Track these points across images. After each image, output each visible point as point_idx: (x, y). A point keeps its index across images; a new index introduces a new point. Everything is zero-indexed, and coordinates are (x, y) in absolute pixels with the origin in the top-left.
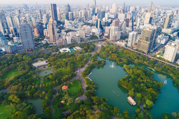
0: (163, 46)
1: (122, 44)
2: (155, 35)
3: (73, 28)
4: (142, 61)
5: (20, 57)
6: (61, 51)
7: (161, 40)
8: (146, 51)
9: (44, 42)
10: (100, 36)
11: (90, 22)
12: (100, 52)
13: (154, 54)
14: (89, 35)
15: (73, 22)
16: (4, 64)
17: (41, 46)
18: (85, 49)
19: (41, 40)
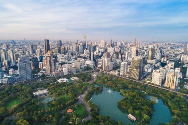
0: (150, 74)
1: (116, 73)
2: (142, 65)
3: (67, 61)
4: (135, 86)
5: (19, 88)
6: (60, 80)
7: (147, 68)
8: (137, 78)
9: (40, 74)
10: (94, 67)
11: (82, 55)
12: (96, 81)
13: (144, 80)
14: (83, 67)
15: (65, 56)
16: (4, 94)
17: (38, 78)
18: (82, 79)
19: (37, 72)
